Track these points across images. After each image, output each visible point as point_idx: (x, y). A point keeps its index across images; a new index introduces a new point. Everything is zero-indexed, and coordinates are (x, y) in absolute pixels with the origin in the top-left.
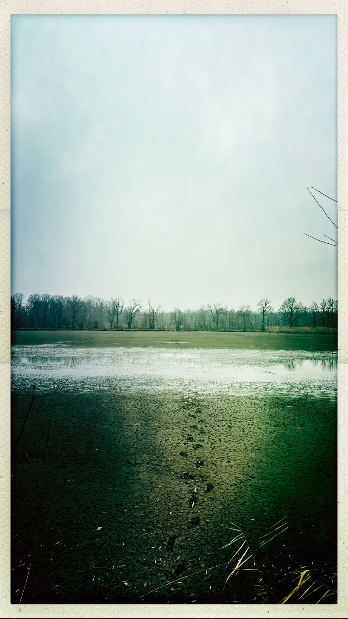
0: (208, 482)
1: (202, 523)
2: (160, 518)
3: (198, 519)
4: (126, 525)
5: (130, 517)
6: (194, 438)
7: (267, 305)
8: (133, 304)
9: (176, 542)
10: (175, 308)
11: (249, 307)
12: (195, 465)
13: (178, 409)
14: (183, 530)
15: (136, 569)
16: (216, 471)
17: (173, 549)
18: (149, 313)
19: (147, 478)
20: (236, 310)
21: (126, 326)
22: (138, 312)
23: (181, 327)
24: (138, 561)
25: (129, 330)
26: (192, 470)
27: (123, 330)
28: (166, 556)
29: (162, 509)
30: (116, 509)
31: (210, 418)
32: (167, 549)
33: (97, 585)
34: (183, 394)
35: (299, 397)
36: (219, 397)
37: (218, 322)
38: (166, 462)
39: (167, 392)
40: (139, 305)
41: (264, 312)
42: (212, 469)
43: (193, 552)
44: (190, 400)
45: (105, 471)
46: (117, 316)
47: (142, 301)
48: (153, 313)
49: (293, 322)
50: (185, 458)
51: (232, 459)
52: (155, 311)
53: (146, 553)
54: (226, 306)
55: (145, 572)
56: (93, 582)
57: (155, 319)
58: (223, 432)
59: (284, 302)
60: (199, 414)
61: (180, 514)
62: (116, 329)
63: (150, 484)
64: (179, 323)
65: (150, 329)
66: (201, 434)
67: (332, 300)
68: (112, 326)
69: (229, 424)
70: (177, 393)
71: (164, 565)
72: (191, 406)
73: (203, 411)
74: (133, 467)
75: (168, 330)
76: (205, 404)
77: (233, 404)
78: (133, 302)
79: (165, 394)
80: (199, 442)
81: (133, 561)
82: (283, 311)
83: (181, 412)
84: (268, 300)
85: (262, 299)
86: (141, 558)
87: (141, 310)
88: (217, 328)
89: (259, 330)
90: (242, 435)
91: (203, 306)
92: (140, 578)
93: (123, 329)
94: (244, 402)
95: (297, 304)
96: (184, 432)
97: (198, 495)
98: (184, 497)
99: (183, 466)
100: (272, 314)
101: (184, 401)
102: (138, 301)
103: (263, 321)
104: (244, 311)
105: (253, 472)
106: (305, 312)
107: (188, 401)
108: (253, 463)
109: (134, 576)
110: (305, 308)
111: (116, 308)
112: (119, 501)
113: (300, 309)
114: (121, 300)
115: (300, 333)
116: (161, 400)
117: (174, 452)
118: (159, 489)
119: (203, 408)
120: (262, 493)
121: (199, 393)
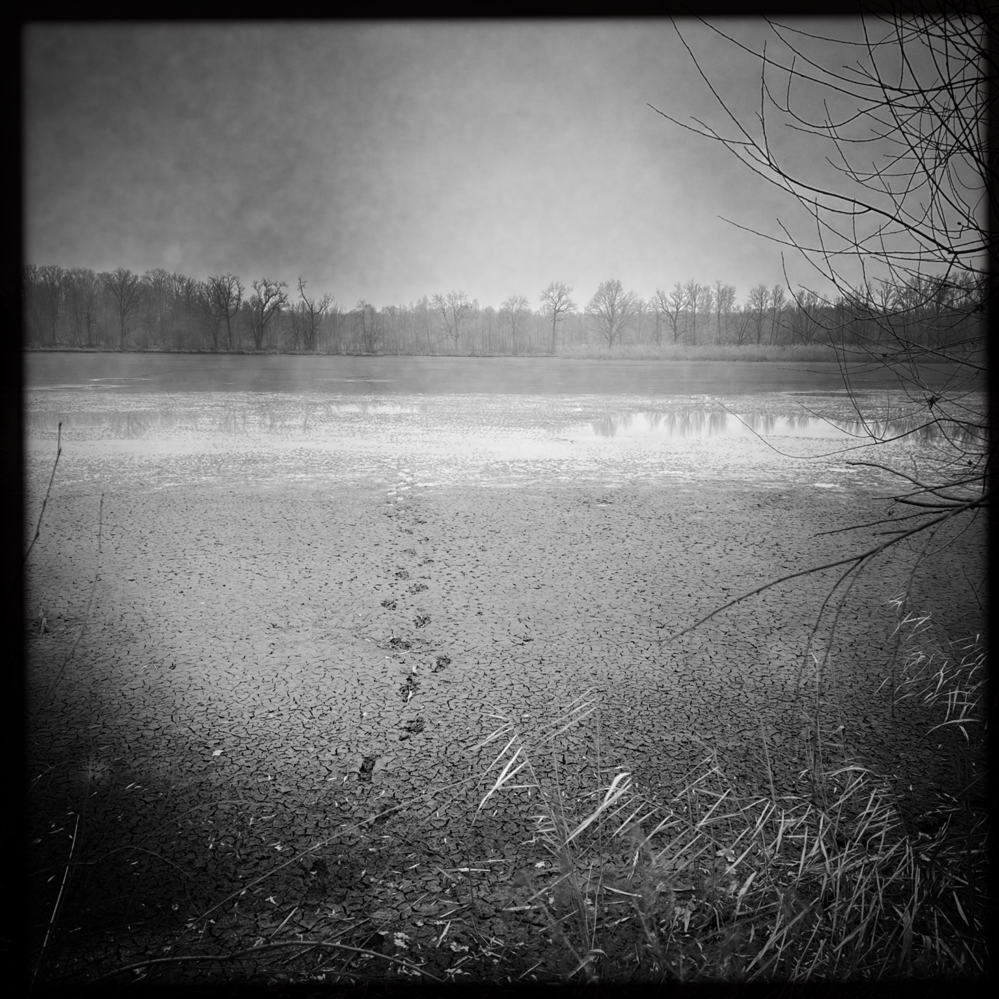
0: (438, 653)
1: (428, 727)
2: (344, 724)
3: (420, 721)
4: (274, 742)
5: (281, 728)
6: (410, 573)
7: (564, 298)
8: (263, 293)
9: (379, 766)
10: (362, 303)
11: (524, 301)
12: (413, 623)
13: (375, 518)
14: (390, 744)
15: (297, 821)
16: (455, 632)
17: (370, 778)
18: (302, 314)
19: (314, 653)
20: (497, 308)
21: (250, 343)
22: (276, 311)
23: (377, 346)
24: (302, 806)
25: (258, 354)
26: (408, 633)
27: (243, 353)
28: (358, 792)
29: (347, 709)
30: (251, 715)
31: (442, 533)
32: (359, 780)
33: (220, 855)
34: (386, 487)
35: (620, 486)
36: (460, 492)
37: (457, 336)
38: (353, 621)
39: (350, 484)
40: (277, 296)
41: (555, 314)
42: (447, 629)
43: (412, 781)
44: (400, 499)
45: (223, 644)
46: (228, 320)
47: (284, 285)
48: (312, 314)
49: (615, 334)
50: (393, 612)
51: (487, 607)
52: (317, 309)
53: (316, 791)
54: (475, 301)
55: (317, 825)
56: (212, 850)
57: (317, 327)
58: (469, 559)
59: (597, 290)
60: (420, 527)
61: (383, 714)
62: (227, 349)
63: (321, 664)
64: (371, 337)
65: (306, 352)
66: (424, 565)
67: (694, 285)
68: (216, 343)
69: (481, 544)
70: (373, 486)
71: (354, 808)
72: (403, 512)
73: (429, 521)
74: (283, 634)
75: (347, 354)
76: (431, 505)
77: (489, 504)
78: (263, 288)
79: (347, 489)
80: (420, 579)
81: (290, 806)
82: (595, 311)
83: (383, 525)
84: (566, 287)
85: (552, 285)
86: (307, 800)
87: (284, 306)
88: (457, 350)
89: (545, 354)
90: (507, 563)
91: (425, 299)
92: (306, 835)
93: (245, 351)
94: (513, 500)
95: (624, 296)
96: (389, 562)
97: (420, 677)
98: (391, 682)
99: (388, 626)
100: (572, 316)
101: (389, 503)
102: (275, 285)
103: (554, 334)
104: (514, 311)
105: (527, 631)
106: (640, 312)
107: (396, 502)
108: (528, 613)
109: (294, 833)
110: (641, 303)
111: (223, 302)
112: (257, 698)
113: (631, 306)
114: (235, 282)
115: (629, 358)
116: (339, 501)
117: (368, 601)
118: (339, 671)
119: (428, 514)
120: (543, 668)
121: (419, 485)
